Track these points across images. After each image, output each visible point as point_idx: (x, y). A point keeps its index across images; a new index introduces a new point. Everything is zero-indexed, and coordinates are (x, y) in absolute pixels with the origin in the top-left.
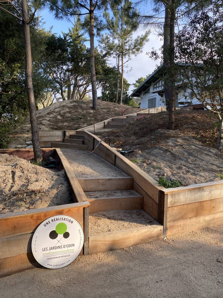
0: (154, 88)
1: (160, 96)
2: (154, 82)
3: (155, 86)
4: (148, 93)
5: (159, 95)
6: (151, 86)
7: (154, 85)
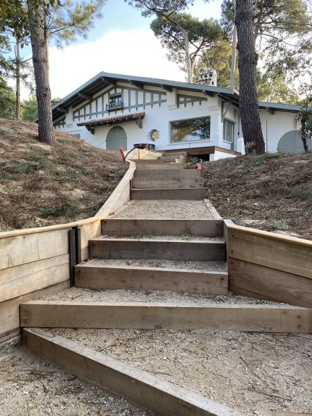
0: (74, 117)
1: (90, 132)
2: (74, 107)
3: (77, 114)
4: (61, 126)
5: (89, 129)
6: (68, 112)
7: (74, 113)
